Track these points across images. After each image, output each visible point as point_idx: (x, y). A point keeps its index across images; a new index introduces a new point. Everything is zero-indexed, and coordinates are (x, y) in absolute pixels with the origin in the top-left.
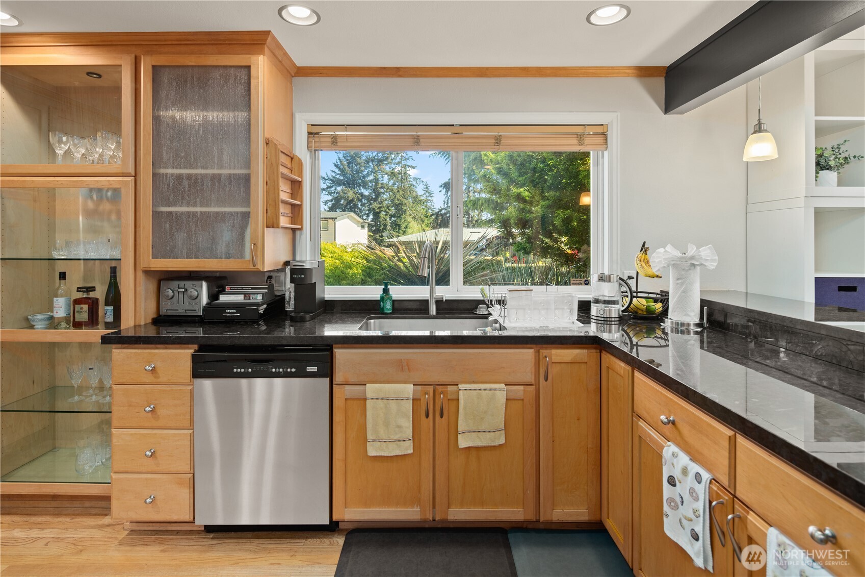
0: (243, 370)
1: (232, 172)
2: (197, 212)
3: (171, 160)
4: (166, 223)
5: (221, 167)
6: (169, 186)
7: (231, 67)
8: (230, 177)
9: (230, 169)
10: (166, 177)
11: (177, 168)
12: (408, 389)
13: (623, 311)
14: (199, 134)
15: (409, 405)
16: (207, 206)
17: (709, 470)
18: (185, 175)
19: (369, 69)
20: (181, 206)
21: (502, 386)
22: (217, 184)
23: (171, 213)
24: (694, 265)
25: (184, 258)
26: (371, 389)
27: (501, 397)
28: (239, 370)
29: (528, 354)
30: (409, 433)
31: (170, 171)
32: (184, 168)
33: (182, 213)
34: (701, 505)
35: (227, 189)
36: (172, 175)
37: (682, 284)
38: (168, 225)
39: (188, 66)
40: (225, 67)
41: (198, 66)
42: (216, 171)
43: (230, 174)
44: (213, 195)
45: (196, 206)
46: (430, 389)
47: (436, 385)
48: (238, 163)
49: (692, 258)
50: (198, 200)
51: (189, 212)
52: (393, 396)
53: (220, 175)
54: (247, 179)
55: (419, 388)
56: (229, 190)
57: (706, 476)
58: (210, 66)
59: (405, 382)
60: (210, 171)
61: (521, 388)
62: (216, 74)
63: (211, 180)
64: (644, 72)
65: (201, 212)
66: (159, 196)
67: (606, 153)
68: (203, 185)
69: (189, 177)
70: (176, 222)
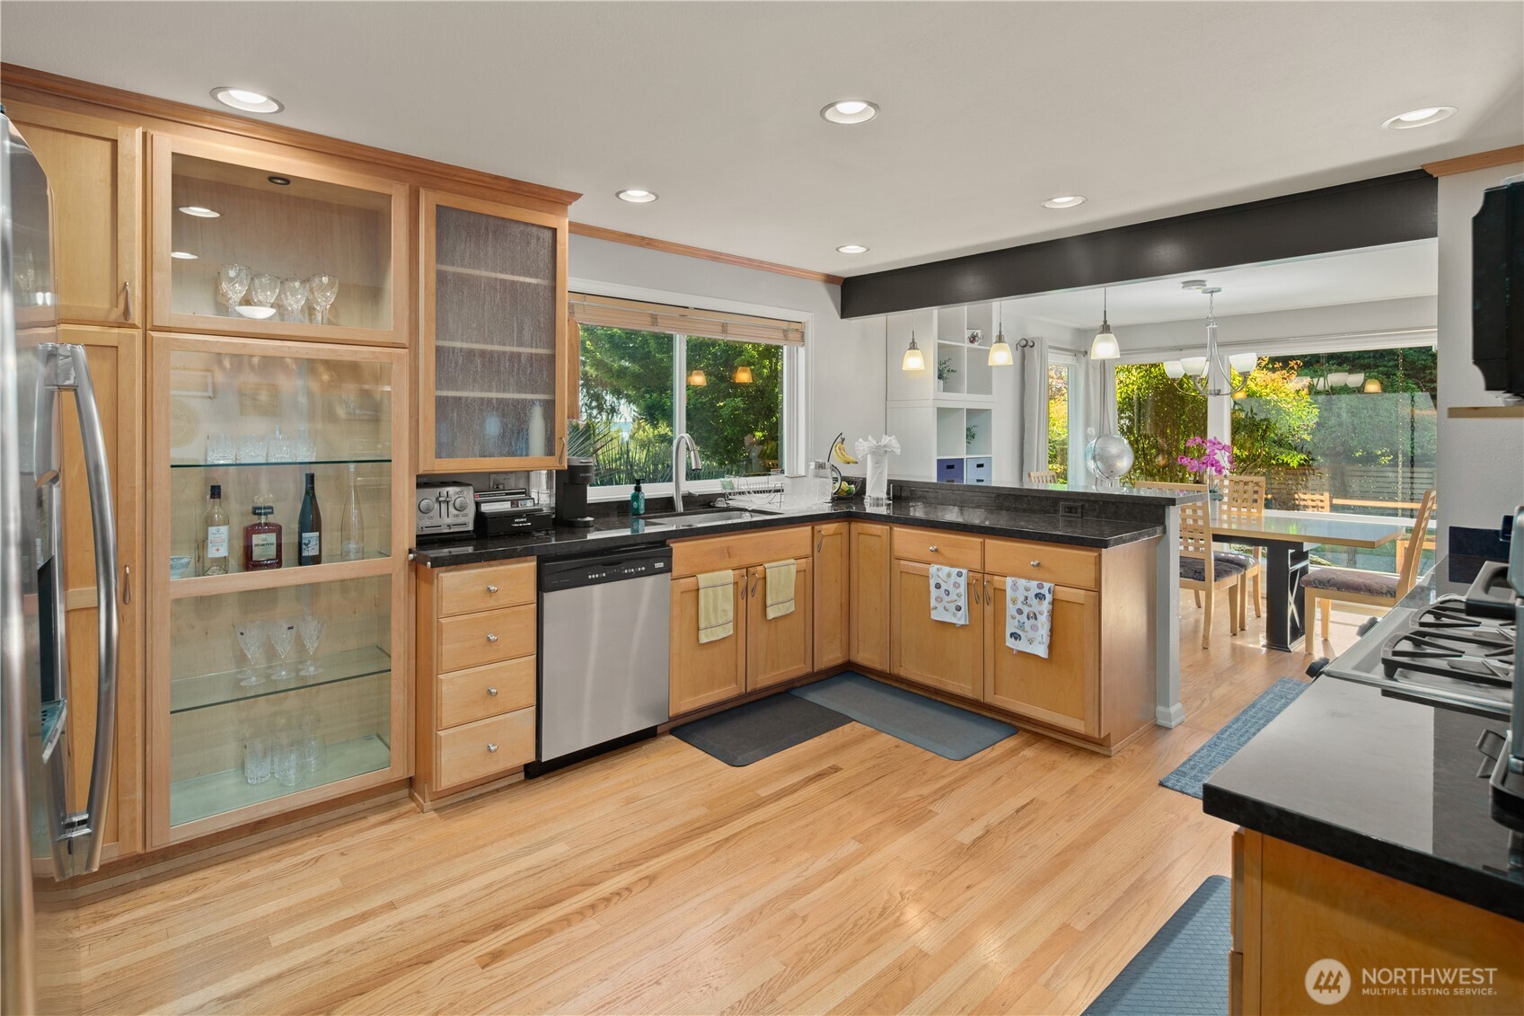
0: (597, 576)
1: (534, 351)
2: (492, 399)
3: (460, 332)
4: (452, 412)
5: (521, 344)
6: (456, 364)
7: (533, 225)
8: (531, 358)
9: (532, 347)
10: (453, 353)
11: (467, 342)
12: (729, 575)
13: (835, 494)
14: (494, 301)
15: (730, 589)
16: (504, 391)
17: (964, 568)
18: (477, 352)
19: (614, 232)
20: (472, 391)
21: (793, 561)
22: (516, 365)
23: (460, 398)
24: (886, 451)
25: (476, 456)
26: (703, 579)
27: (793, 569)
28: (594, 576)
29: (806, 531)
30: (731, 615)
31: (458, 344)
32: (476, 342)
33: (474, 400)
34: (963, 589)
35: (529, 372)
36: (461, 349)
37: (879, 467)
38: (455, 415)
39: (482, 214)
40: (527, 224)
41: (495, 217)
42: (516, 349)
43: (531, 354)
44: (512, 379)
45: (491, 391)
46: (745, 570)
47: (747, 568)
48: (540, 341)
49: (885, 446)
50: (494, 383)
51: (482, 399)
52: (719, 582)
53: (519, 354)
54: (552, 359)
55: (737, 572)
56: (530, 373)
57: (964, 572)
58: (512, 221)
59: (726, 569)
60: (508, 349)
61: (804, 560)
62: (517, 230)
63: (510, 360)
64: (830, 279)
65: (497, 399)
66: (443, 378)
67: (802, 351)
68: (499, 365)
69: (483, 353)
70: (466, 411)
